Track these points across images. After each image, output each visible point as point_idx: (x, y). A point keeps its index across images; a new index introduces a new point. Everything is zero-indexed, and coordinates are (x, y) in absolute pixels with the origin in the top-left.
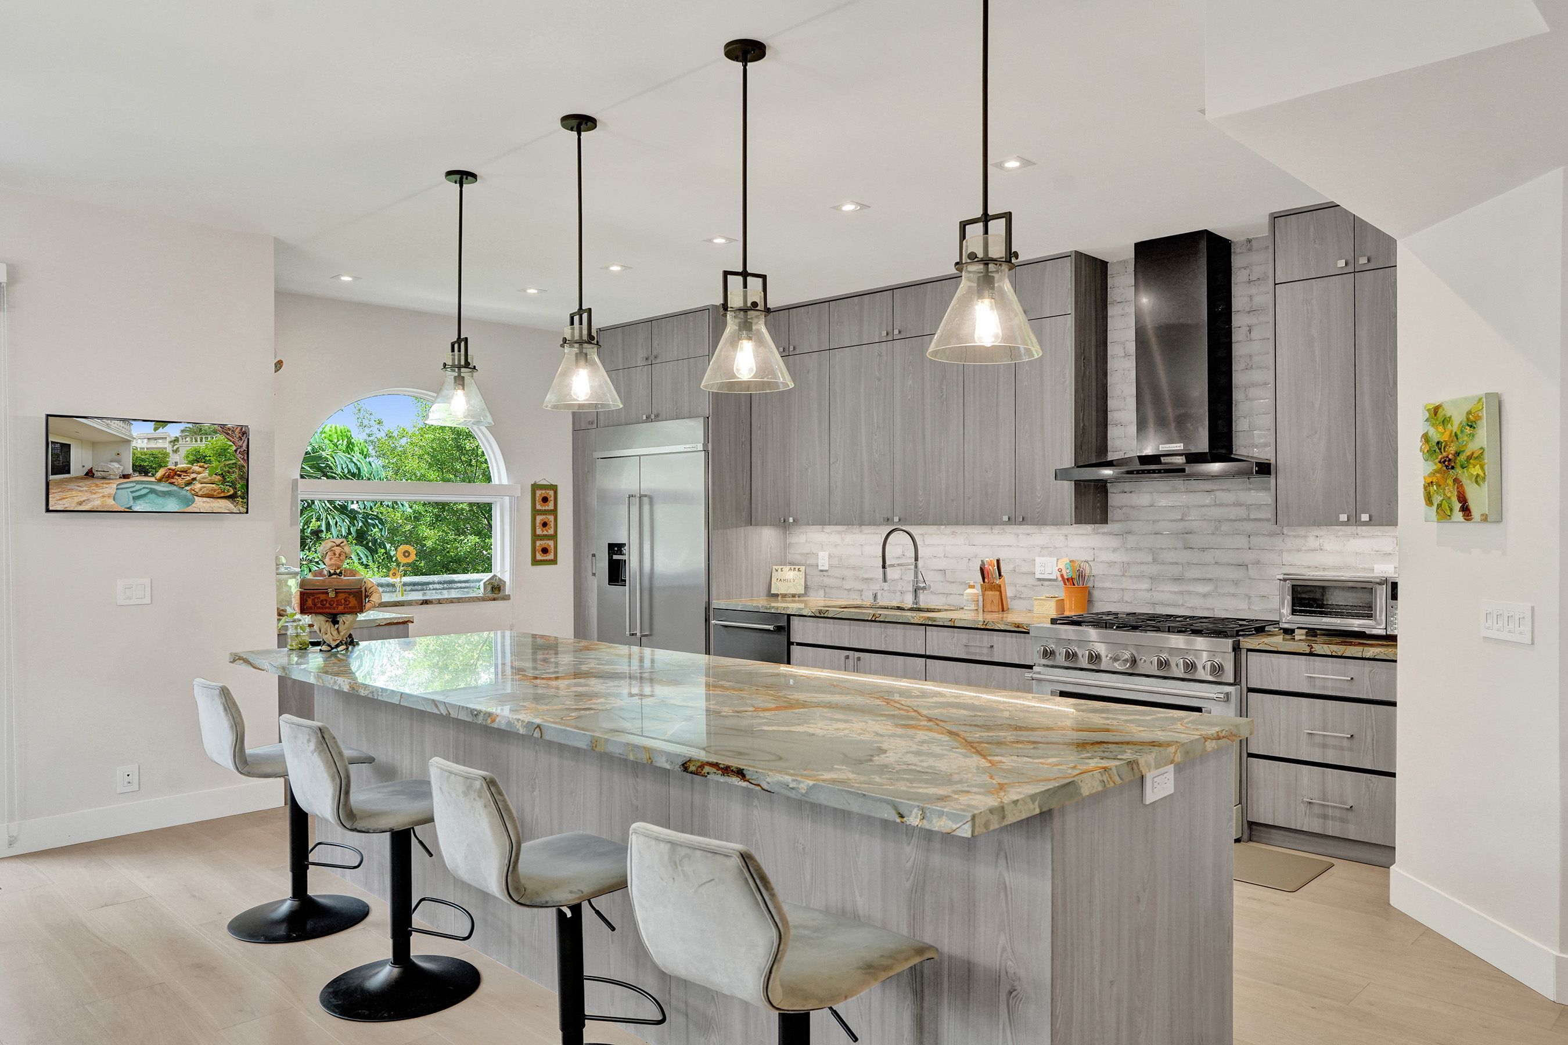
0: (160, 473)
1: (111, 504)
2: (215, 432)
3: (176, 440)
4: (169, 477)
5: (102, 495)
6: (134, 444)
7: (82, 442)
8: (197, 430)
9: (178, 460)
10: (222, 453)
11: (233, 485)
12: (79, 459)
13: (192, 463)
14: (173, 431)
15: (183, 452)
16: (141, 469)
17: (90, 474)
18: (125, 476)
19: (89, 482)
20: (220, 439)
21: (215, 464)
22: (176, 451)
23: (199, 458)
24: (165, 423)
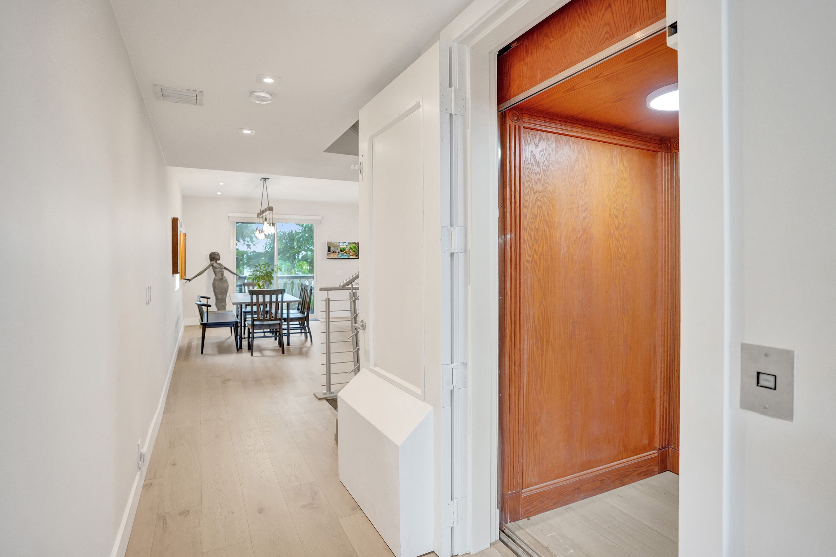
0: (345, 251)
1: (337, 257)
2: (354, 244)
3: (347, 245)
4: (346, 252)
5: (335, 255)
6: (340, 246)
7: (332, 246)
8: (350, 243)
9: (347, 249)
10: (355, 247)
11: (357, 254)
12: (332, 249)
13: (349, 249)
14: (347, 244)
15: (348, 248)
16: (341, 251)
17: (333, 252)
18: (339, 252)
19: (334, 253)
20: (354, 245)
21: (353, 250)
22: (347, 247)
23: (351, 249)
24: (345, 242)
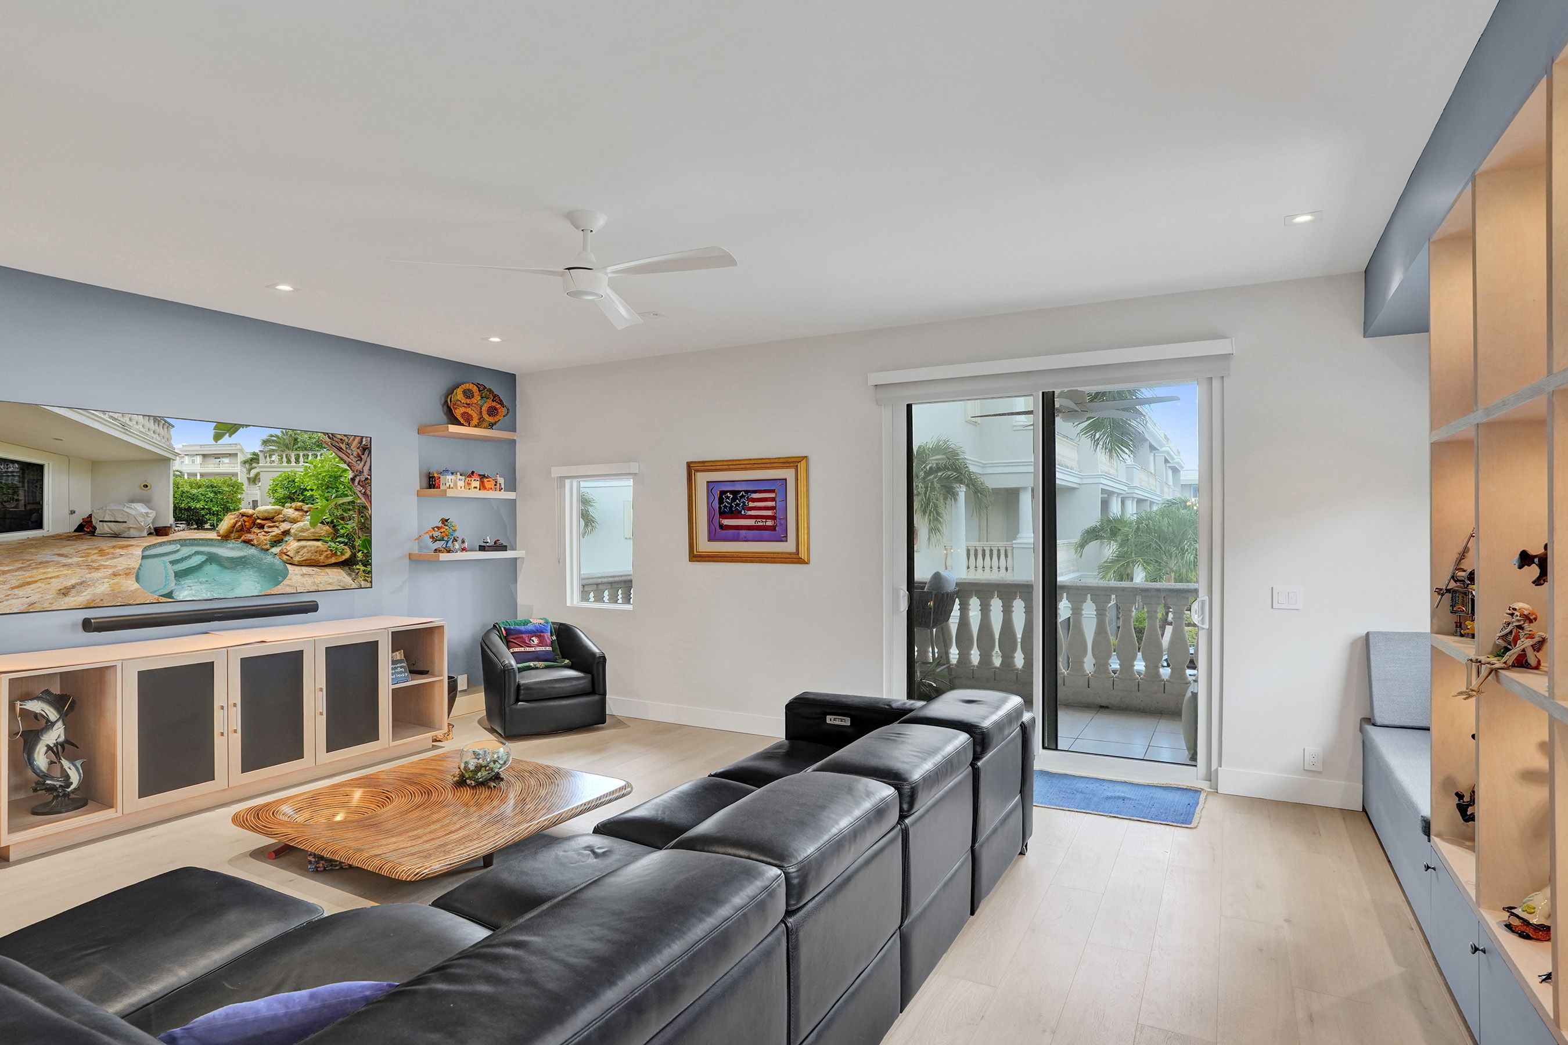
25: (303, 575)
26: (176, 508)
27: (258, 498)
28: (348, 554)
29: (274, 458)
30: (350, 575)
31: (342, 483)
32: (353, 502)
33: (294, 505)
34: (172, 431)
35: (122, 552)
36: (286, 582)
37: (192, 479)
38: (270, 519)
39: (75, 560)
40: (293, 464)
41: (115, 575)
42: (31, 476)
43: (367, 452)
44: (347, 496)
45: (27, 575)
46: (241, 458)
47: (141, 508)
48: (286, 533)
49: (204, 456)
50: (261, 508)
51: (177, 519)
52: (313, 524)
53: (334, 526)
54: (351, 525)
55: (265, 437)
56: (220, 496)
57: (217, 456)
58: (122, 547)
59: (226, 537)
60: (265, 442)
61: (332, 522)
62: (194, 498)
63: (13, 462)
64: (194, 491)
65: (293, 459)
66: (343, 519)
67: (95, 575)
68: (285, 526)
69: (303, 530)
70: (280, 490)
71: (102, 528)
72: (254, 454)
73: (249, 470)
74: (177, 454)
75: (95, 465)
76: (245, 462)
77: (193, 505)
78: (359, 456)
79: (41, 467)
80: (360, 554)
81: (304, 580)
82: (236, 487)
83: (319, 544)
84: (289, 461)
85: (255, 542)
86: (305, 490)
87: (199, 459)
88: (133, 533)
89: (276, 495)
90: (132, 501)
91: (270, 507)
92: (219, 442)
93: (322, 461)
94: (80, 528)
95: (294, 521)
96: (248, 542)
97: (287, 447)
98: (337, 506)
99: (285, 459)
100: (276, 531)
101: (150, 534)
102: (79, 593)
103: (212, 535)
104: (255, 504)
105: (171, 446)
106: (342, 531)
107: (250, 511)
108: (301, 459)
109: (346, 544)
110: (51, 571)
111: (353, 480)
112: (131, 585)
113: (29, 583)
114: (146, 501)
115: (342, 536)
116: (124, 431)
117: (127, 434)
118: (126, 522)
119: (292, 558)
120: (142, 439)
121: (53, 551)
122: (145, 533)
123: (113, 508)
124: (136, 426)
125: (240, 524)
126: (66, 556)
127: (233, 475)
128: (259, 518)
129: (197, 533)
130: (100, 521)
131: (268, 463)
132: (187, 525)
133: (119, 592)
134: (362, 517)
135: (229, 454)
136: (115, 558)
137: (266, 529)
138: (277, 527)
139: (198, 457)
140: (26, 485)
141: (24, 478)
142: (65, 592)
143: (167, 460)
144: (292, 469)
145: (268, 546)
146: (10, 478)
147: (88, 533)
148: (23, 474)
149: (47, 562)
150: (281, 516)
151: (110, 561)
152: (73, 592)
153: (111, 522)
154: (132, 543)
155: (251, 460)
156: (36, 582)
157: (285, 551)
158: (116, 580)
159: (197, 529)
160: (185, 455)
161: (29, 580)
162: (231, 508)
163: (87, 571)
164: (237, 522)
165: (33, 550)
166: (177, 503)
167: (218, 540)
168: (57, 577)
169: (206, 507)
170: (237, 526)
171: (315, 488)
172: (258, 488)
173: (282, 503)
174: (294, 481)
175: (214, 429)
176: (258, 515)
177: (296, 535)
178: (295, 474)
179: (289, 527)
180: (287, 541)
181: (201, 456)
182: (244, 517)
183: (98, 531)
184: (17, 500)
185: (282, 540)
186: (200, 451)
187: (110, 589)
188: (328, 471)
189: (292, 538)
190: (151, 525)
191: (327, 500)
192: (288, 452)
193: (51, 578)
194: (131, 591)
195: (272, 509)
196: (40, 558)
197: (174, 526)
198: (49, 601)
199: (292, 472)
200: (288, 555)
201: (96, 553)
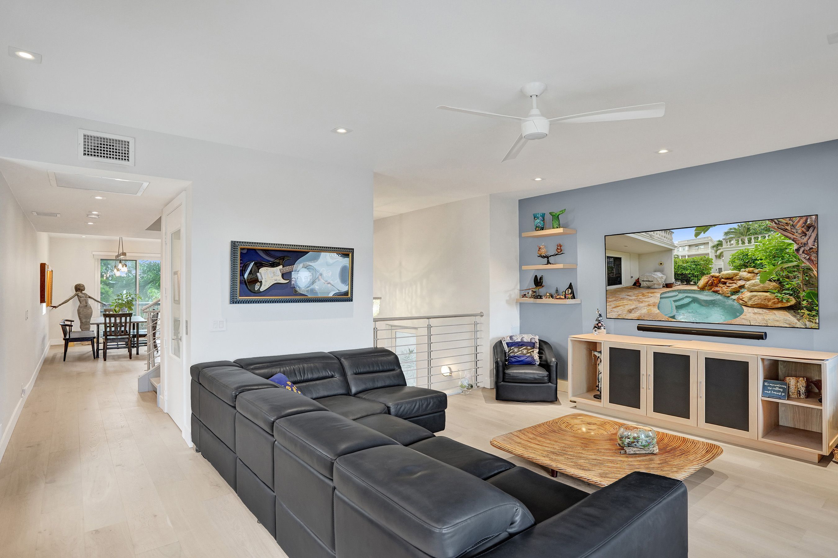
25: (755, 313)
26: (676, 274)
27: (722, 267)
28: (793, 302)
29: (732, 242)
30: (795, 316)
31: (788, 253)
32: (798, 266)
33: (747, 270)
34: (673, 235)
35: (652, 295)
36: (742, 316)
37: (684, 259)
38: (731, 278)
39: (634, 298)
40: (747, 244)
41: (649, 305)
42: (617, 263)
43: (811, 229)
44: (792, 261)
45: (617, 303)
46: (711, 244)
47: (659, 274)
48: (742, 287)
49: (690, 246)
50: (724, 272)
51: (676, 279)
52: (762, 281)
53: (780, 283)
54: (795, 282)
55: (726, 231)
56: (699, 267)
57: (697, 245)
58: (652, 293)
59: (703, 289)
60: (726, 234)
61: (778, 280)
62: (685, 268)
63: (611, 257)
64: (685, 265)
65: (746, 241)
66: (788, 277)
67: (641, 305)
68: (741, 283)
69: (754, 285)
70: (737, 261)
71: (643, 284)
72: (719, 241)
73: (716, 251)
74: (676, 247)
75: (640, 256)
76: (713, 247)
77: (684, 272)
78: (803, 232)
79: (620, 259)
80: (804, 303)
81: (756, 316)
82: (708, 261)
83: (768, 294)
84: (743, 243)
85: (721, 292)
86: (756, 260)
87: (687, 248)
88: (656, 286)
89: (734, 264)
90: (655, 271)
91: (730, 272)
92: (698, 237)
93: (769, 240)
94: (635, 284)
95: (748, 280)
96: (716, 292)
97: (742, 234)
98: (782, 269)
99: (740, 242)
100: (734, 286)
101: (664, 287)
102: (635, 312)
103: (695, 288)
104: (720, 270)
105: (672, 243)
106: (787, 286)
107: (717, 274)
108: (753, 240)
109: (791, 295)
110: (625, 302)
111: (797, 250)
112: (655, 310)
113: (618, 306)
114: (662, 271)
115: (788, 289)
116: (651, 239)
117: (652, 240)
118: (653, 281)
119: (746, 302)
120: (659, 241)
121: (625, 293)
122: (661, 287)
123: (648, 275)
124: (656, 236)
125: (711, 281)
126: (630, 296)
127: (706, 255)
128: (723, 278)
129: (686, 286)
130: (643, 281)
131: (729, 245)
132: (681, 283)
133: (651, 314)
134: (807, 276)
135: (704, 243)
136: (649, 298)
137: (728, 285)
138: (735, 283)
139: (686, 247)
140: (616, 266)
141: (615, 264)
142: (630, 311)
143: (671, 250)
144: (746, 248)
145: (729, 295)
146: (611, 264)
147: (638, 286)
148: (615, 262)
149: (624, 298)
150: (738, 277)
151: (647, 299)
152: (633, 311)
153: (646, 281)
154: (655, 291)
155: (717, 245)
156: (620, 306)
157: (741, 298)
158: (649, 308)
159: (687, 284)
160: (680, 246)
161: (618, 305)
162: (705, 273)
163: (638, 303)
164: (709, 281)
165: (619, 293)
166: (676, 271)
167: (698, 290)
168: (627, 305)
169: (691, 273)
170: (709, 282)
171: (763, 258)
172: (722, 261)
173: (739, 269)
174: (747, 255)
175: (695, 231)
176: (722, 277)
177: (749, 288)
178: (748, 250)
179: (744, 283)
180: (742, 292)
181: (688, 246)
182: (713, 278)
183: (641, 286)
184: (613, 273)
185: (739, 291)
186: (688, 243)
187: (647, 311)
188: (775, 246)
189: (746, 290)
190: (664, 283)
191: (774, 266)
192: (742, 237)
193: (625, 305)
194: (656, 313)
195: (732, 273)
196: (621, 296)
197: (675, 283)
198: (625, 314)
199: (745, 249)
200: (743, 301)
201: (641, 295)
